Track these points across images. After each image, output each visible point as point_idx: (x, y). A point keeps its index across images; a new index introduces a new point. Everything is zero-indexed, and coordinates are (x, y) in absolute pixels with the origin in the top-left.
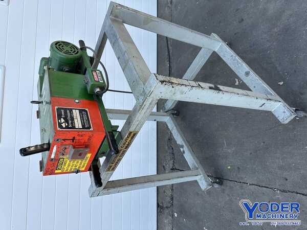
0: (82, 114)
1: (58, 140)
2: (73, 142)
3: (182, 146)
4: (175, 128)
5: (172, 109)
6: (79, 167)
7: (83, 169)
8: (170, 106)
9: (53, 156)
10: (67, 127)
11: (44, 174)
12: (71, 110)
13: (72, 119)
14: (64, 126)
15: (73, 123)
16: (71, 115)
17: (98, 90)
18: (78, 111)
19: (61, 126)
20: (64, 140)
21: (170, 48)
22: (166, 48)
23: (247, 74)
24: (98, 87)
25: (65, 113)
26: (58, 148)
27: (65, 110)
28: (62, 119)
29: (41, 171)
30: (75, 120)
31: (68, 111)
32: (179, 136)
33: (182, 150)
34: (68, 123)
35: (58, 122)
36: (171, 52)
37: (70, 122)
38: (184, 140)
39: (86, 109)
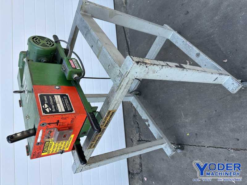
0: (64, 99)
1: (43, 125)
2: (57, 125)
3: (147, 121)
4: (139, 106)
5: (136, 90)
6: (64, 148)
7: (67, 149)
8: (134, 88)
9: (39, 140)
10: (51, 112)
11: (32, 158)
12: (53, 96)
13: (55, 104)
14: (48, 111)
15: (56, 107)
16: (53, 101)
17: (76, 76)
18: (59, 96)
19: (45, 111)
20: (49, 124)
21: (128, 40)
22: (125, 41)
23: (198, 55)
24: (76, 73)
25: (48, 99)
26: (43, 132)
27: (48, 96)
28: (45, 104)
29: (28, 155)
30: (58, 105)
31: (50, 97)
32: (144, 112)
33: (147, 123)
34: (51, 108)
35: (43, 108)
36: (129, 43)
37: (53, 107)
38: (148, 115)
39: (67, 94)
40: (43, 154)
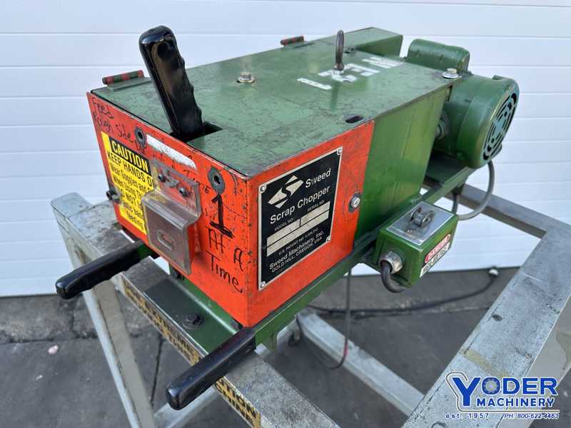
0: (314, 236)
1: (217, 179)
2: (213, 224)
6: (126, 205)
7: (124, 214)
10: (269, 210)
12: (329, 198)
13: (299, 214)
14: (272, 202)
15: (285, 221)
16: (312, 204)
17: (397, 267)
18: (324, 217)
19: (271, 190)
20: (218, 199)
24: (404, 265)
25: (320, 186)
27: (331, 181)
28: (300, 183)
30: (294, 225)
31: (326, 190)
34: (284, 208)
35: (290, 176)
37: (289, 212)
39: (329, 238)
40: (105, 137)
